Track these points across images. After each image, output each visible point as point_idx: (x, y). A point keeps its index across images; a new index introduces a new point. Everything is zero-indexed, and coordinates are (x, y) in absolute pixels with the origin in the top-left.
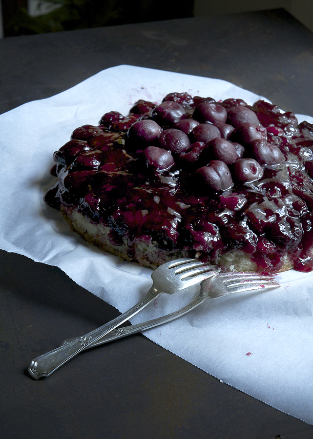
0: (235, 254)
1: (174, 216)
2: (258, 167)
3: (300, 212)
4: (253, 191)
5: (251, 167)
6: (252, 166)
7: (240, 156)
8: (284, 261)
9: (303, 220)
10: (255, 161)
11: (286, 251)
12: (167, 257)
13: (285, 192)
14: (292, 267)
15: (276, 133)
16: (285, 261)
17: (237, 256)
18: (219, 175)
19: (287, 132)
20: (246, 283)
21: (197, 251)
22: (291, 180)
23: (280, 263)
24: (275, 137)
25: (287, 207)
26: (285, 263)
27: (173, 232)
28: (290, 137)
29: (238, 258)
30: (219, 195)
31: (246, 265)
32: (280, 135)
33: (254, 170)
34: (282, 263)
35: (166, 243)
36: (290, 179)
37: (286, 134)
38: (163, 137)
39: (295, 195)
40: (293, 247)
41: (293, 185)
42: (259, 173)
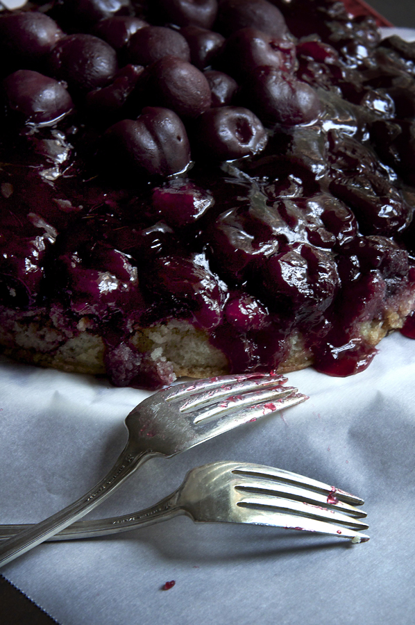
0: (171, 326)
1: (41, 232)
2: (257, 128)
3: (336, 235)
4: (237, 182)
5: (238, 125)
6: (242, 123)
7: (223, 101)
8: (289, 348)
9: (340, 254)
10: (252, 114)
11: (293, 327)
12: (16, 325)
13: (311, 188)
14: (308, 364)
15: (320, 57)
16: (294, 348)
17: (176, 331)
18: (157, 140)
19: (348, 57)
20: (231, 404)
21: (82, 316)
22: (332, 161)
23: (278, 355)
24: (316, 65)
25: (309, 222)
26: (291, 353)
27: (29, 267)
28: (354, 67)
29: (180, 337)
30: (153, 186)
31: (198, 354)
32: (330, 60)
33: (245, 134)
34: (286, 353)
35: (13, 293)
36: (330, 158)
37: (345, 60)
38: (58, 51)
39: (334, 195)
40: (312, 318)
41: (333, 172)
42: (258, 140)
